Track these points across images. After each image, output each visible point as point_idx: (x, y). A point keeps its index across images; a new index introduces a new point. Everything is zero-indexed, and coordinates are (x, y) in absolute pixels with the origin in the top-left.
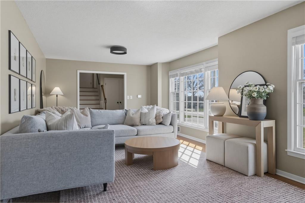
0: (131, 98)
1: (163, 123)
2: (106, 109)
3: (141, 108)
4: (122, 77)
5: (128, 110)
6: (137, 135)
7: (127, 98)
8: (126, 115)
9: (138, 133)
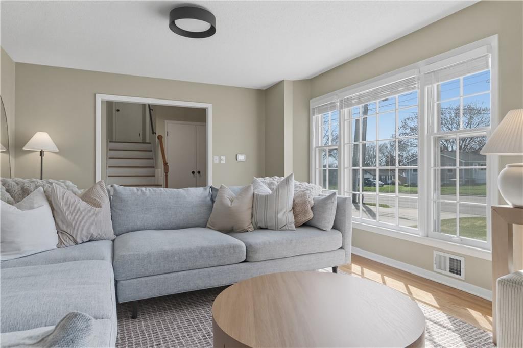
0: (223, 162)
1: (314, 223)
2: (166, 187)
3: (254, 182)
5: (217, 187)
6: (245, 261)
7: (213, 160)
8: (213, 200)
9: (251, 254)
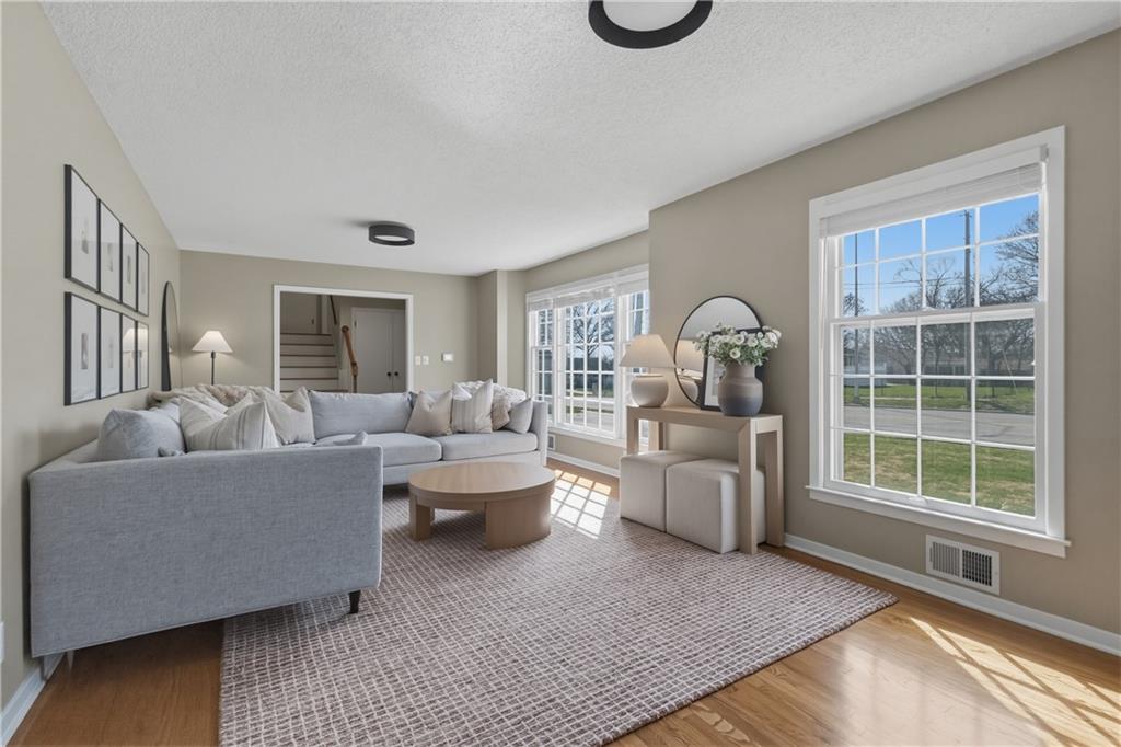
0: (427, 363)
1: (510, 427)
2: (355, 392)
3: (454, 387)
4: (401, 305)
5: (417, 393)
6: (441, 460)
7: (415, 361)
8: (412, 406)
9: (445, 453)
